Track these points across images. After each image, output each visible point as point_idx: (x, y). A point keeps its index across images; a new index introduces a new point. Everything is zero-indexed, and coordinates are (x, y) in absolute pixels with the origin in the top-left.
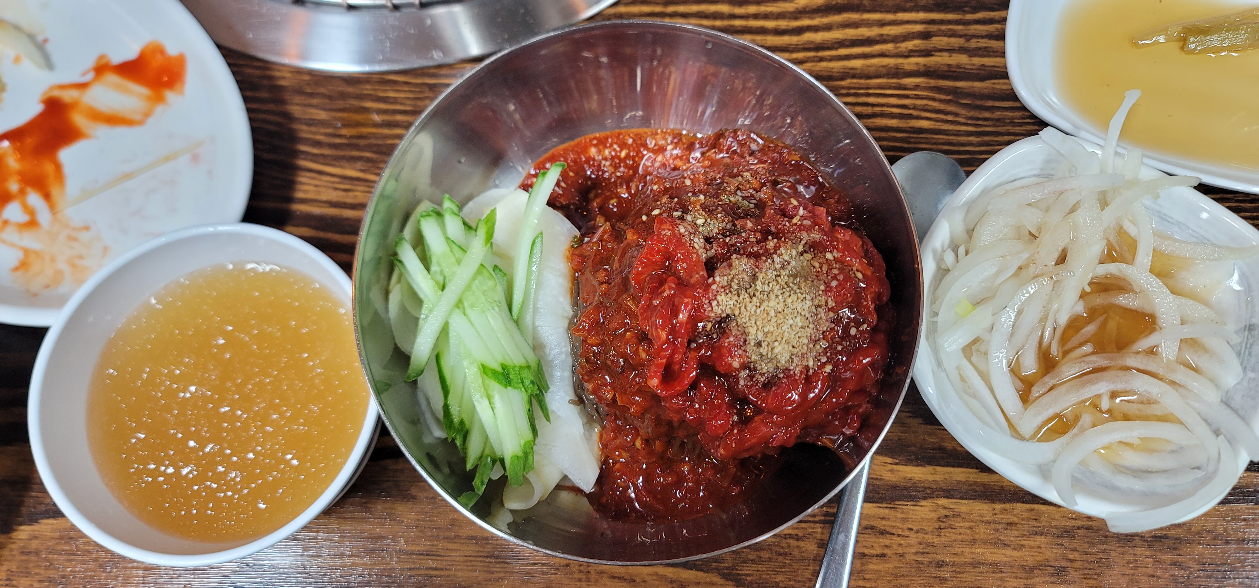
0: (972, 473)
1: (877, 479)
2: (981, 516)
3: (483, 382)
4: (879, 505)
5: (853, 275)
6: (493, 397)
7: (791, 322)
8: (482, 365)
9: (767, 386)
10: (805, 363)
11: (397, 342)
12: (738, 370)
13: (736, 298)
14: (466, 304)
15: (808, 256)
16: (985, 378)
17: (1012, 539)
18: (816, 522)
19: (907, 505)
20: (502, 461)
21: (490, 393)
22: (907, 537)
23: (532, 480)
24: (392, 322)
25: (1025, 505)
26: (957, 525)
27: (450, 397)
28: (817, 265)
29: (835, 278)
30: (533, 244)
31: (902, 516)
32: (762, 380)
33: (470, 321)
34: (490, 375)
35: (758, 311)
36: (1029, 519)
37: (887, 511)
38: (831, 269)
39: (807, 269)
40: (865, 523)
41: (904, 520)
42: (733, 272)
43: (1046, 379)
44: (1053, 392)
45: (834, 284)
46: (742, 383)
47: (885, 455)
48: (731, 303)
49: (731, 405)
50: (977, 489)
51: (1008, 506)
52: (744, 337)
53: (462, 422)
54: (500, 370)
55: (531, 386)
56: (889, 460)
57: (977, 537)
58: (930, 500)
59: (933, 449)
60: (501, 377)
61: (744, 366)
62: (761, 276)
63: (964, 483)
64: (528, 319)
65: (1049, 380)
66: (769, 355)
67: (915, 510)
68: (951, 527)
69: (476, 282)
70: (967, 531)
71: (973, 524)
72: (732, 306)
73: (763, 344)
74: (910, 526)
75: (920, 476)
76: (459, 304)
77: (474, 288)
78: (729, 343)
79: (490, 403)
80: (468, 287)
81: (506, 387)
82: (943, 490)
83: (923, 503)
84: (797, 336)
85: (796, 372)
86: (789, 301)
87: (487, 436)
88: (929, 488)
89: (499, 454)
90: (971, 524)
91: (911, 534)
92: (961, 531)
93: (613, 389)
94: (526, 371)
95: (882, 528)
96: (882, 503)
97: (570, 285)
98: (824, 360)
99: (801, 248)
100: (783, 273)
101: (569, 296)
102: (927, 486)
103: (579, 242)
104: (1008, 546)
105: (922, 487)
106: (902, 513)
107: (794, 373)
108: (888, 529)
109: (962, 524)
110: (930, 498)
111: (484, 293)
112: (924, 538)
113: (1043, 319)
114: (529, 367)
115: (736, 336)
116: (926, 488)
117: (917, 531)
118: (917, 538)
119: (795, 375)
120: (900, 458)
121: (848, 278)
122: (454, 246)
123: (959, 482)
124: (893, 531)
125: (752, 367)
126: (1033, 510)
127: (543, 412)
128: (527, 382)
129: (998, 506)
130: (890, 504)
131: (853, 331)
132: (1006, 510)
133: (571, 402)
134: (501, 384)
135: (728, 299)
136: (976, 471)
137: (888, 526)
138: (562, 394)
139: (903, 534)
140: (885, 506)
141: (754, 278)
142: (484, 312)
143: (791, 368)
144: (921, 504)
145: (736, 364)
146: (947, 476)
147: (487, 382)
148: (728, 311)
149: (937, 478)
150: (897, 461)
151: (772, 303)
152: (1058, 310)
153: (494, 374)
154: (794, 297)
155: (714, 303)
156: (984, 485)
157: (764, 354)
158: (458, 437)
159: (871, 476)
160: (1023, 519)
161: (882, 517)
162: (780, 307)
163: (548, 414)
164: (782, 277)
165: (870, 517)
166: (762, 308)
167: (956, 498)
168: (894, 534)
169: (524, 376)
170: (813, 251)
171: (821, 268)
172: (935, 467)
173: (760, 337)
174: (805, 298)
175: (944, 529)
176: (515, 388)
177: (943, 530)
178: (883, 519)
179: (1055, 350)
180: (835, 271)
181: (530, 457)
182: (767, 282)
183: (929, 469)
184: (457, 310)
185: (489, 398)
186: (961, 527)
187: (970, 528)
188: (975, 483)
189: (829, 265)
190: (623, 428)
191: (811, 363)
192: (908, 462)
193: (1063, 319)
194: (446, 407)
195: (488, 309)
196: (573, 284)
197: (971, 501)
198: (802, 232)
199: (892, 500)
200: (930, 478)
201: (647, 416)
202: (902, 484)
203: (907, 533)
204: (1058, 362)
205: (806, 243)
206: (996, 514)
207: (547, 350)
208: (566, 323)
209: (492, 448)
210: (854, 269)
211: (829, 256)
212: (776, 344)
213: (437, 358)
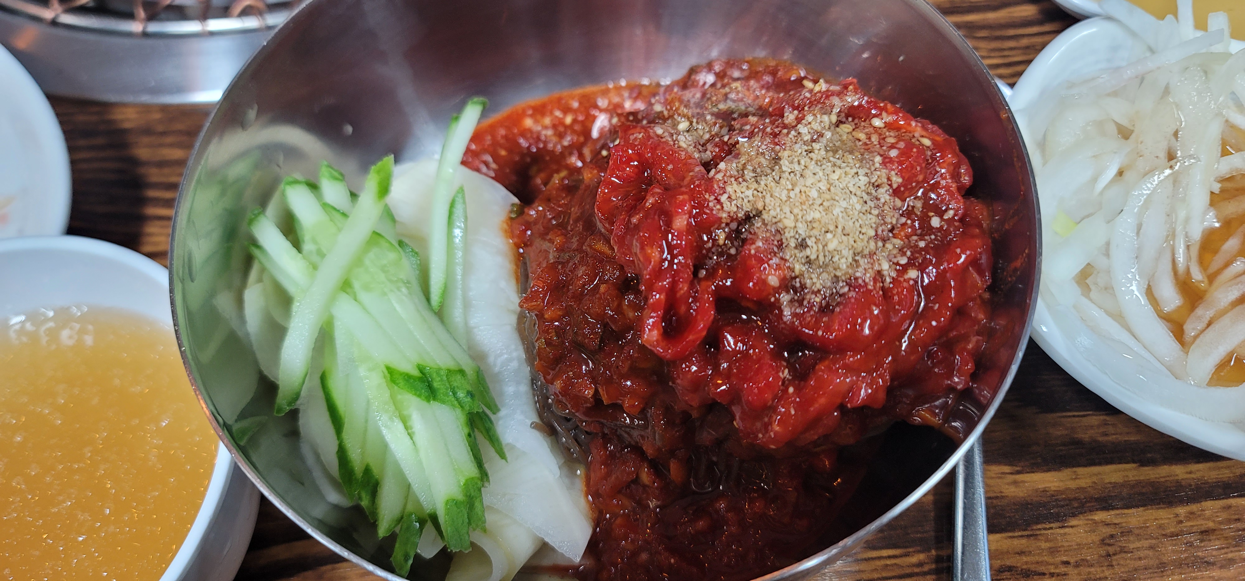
0: (1131, 470)
1: (997, 498)
2: (1160, 527)
3: (392, 397)
4: (1010, 534)
5: (917, 143)
6: (410, 416)
7: (844, 204)
8: (388, 368)
9: (825, 309)
10: (877, 267)
11: (263, 368)
12: (777, 290)
13: (755, 185)
14: (357, 285)
15: (846, 128)
16: (1119, 317)
17: (1214, 553)
18: (925, 574)
19: (1051, 528)
20: (434, 519)
21: (405, 413)
22: (1065, 575)
23: (486, 548)
24: (253, 338)
25: (1216, 502)
26: (1132, 546)
27: (345, 435)
28: (862, 136)
29: (892, 147)
30: (452, 205)
31: (1048, 545)
32: (818, 300)
33: (364, 309)
34: (402, 383)
35: (792, 194)
36: (1229, 521)
37: (1024, 541)
38: (884, 139)
39: (850, 144)
40: (998, 563)
41: (1053, 551)
42: (743, 160)
43: (1199, 311)
44: (1216, 327)
45: (894, 153)
46: (787, 313)
47: (999, 463)
48: (749, 193)
49: (776, 355)
50: (1144, 490)
51: (1194, 507)
52: (778, 237)
53: (367, 471)
54: (416, 373)
55: (469, 399)
56: (1007, 469)
57: (1165, 559)
58: (1081, 516)
59: (1064, 444)
60: (419, 384)
61: (787, 284)
62: (785, 154)
63: (1122, 485)
64: (457, 313)
65: (1204, 313)
66: (821, 258)
67: (1065, 534)
68: (1123, 550)
69: (371, 255)
70: (1147, 552)
71: (1154, 541)
72: (751, 198)
73: (809, 242)
74: (1065, 559)
75: (1056, 484)
76: (346, 286)
77: (367, 262)
78: (758, 249)
79: (406, 428)
80: (358, 261)
81: (429, 401)
82: (1097, 500)
83: (1074, 522)
84: (857, 225)
85: (867, 280)
86: (835, 176)
87: (409, 486)
88: (1075, 499)
89: (428, 508)
90: (1150, 541)
91: (1069, 570)
92: (1141, 554)
93: (594, 381)
94: (459, 377)
95: (1025, 567)
96: (1013, 530)
97: (515, 267)
98: (904, 261)
99: (834, 118)
100: (816, 146)
101: (513, 282)
102: (1072, 496)
103: (520, 212)
104: (1213, 564)
105: (1064, 499)
106: (1047, 540)
107: (864, 281)
108: (1032, 567)
109: (1137, 544)
110: (1081, 513)
111: (383, 269)
112: (1089, 573)
113: (1172, 235)
114: (462, 372)
115: (766, 240)
116: (1070, 500)
117: (1077, 565)
118: (1079, 574)
119: (866, 284)
120: (1022, 464)
121: (910, 146)
122: (334, 213)
123: (1115, 485)
124: (1042, 569)
125: (798, 285)
126: (1229, 507)
127: (494, 446)
128: (461, 394)
129: (1182, 510)
130: (1025, 530)
131: (935, 222)
132: (1192, 513)
133: (534, 426)
134: (419, 396)
135: (743, 190)
136: (1134, 465)
137: (1032, 563)
138: (519, 416)
139: (1057, 571)
140: (1020, 534)
141: (776, 160)
142: (385, 294)
143: (858, 274)
144: (1070, 524)
145: (773, 281)
146: (1095, 479)
147: (399, 397)
148: (747, 207)
149: (1083, 483)
150: (1018, 468)
151: (810, 181)
152: (1187, 220)
153: (407, 381)
154: (838, 172)
155: (724, 198)
156: (1152, 484)
157: (813, 257)
158: (364, 495)
159: (989, 495)
160: (1220, 523)
161: (1018, 550)
162: (823, 186)
163: (501, 449)
164: (816, 152)
165: (1002, 553)
166: (797, 190)
167: (1117, 509)
168: (1044, 574)
169: (455, 384)
170: (853, 121)
171: (869, 139)
172: (1075, 469)
173: (802, 229)
174: (857, 173)
175: (1114, 554)
176: (443, 402)
177: (1115, 558)
178: (1021, 553)
179: (1197, 275)
180: (891, 140)
181: (477, 504)
182: (796, 160)
183: (1066, 473)
184: (344, 296)
185: (405, 421)
186: (1138, 549)
187: (1151, 548)
188: (1139, 483)
189: (880, 134)
190: (618, 455)
191: (885, 266)
192: (1034, 468)
193: (1196, 234)
194: (342, 453)
195: (391, 291)
196: (517, 265)
197: (1141, 509)
198: (831, 98)
199: (1027, 525)
200: (1072, 485)
201: (651, 412)
202: (1035, 499)
203: (1063, 569)
204: (1205, 292)
205: (840, 112)
206: (1181, 522)
207: (491, 359)
208: (513, 319)
209: (418, 502)
210: (917, 135)
211: (877, 122)
212: (829, 236)
213: (323, 379)
